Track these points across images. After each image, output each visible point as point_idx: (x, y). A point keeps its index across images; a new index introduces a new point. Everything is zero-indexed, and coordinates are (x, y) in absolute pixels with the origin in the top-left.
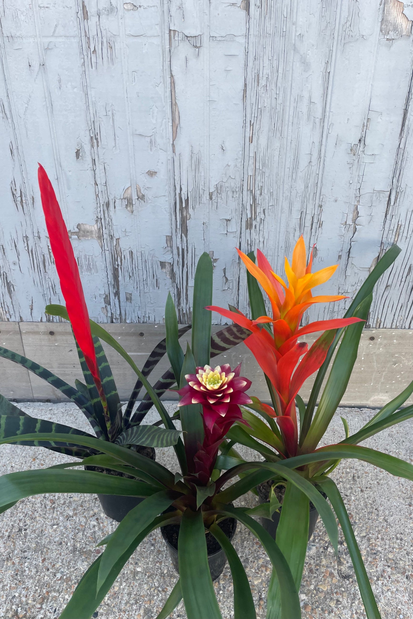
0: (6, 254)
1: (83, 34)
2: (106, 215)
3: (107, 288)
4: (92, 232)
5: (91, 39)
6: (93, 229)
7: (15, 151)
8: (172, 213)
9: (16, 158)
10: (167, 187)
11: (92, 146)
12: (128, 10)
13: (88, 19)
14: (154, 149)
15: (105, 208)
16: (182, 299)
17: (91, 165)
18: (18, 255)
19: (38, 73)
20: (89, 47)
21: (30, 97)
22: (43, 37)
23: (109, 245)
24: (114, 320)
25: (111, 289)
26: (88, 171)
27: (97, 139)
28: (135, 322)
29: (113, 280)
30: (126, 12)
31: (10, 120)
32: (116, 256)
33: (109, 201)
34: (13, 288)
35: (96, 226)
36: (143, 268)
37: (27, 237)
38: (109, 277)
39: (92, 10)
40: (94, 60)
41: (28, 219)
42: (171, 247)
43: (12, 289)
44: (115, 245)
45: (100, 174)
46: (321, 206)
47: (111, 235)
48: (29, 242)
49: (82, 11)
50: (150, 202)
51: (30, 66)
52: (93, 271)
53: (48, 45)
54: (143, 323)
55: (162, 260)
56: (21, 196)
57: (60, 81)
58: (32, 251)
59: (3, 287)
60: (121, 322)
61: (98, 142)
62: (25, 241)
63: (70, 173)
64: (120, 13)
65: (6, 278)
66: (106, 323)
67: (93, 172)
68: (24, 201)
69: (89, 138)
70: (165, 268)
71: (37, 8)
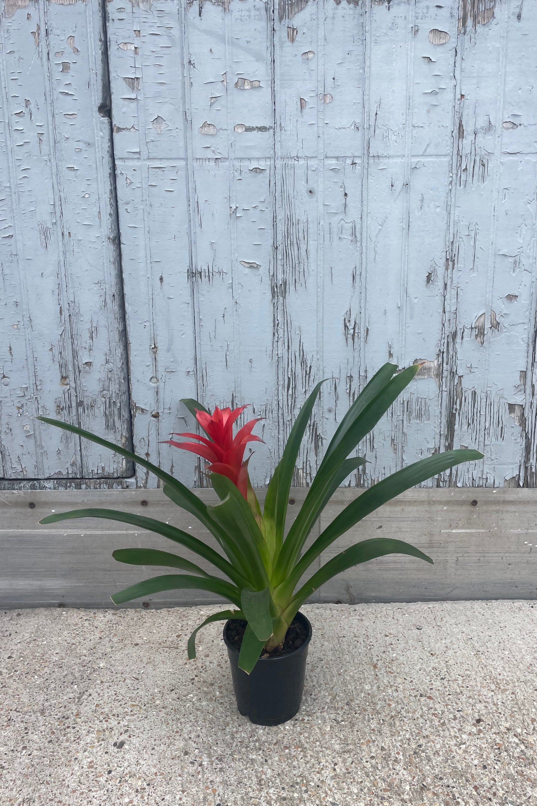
0: (321, 399)
1: (455, 152)
2: (451, 348)
3: (437, 440)
4: (430, 368)
5: (464, 158)
6: (432, 365)
7: (357, 278)
8: (530, 343)
9: (357, 284)
10: (527, 313)
11: (447, 269)
12: (507, 129)
13: (463, 137)
14: (517, 270)
15: (450, 340)
16: (532, 453)
17: (442, 291)
18: (337, 398)
19: (400, 193)
20: (460, 165)
21: (386, 218)
22: (412, 156)
23: (448, 384)
24: (441, 484)
25: (443, 441)
26: (437, 298)
27: (453, 261)
28: (468, 486)
29: (446, 430)
30: (505, 131)
31: (359, 245)
32: (455, 398)
33: (456, 331)
34: (322, 442)
35: (436, 362)
36: (487, 412)
37: (351, 377)
38: (442, 425)
39: (468, 128)
40: (463, 178)
41: (356, 355)
42: (525, 385)
43: (320, 444)
44: (455, 384)
45: (451, 300)
47: (453, 372)
48: (352, 383)
49: (457, 130)
50: (505, 330)
51: (392, 186)
52: (424, 417)
53: (416, 164)
54: (478, 487)
55: (512, 402)
56: (354, 328)
57: (422, 200)
58: (354, 394)
59: (310, 441)
60: (449, 487)
61: (454, 264)
62: (348, 381)
63: (416, 301)
64: (499, 132)
65: (316, 429)
66: (430, 488)
67: (443, 298)
68: (356, 334)
69: (445, 259)
70: (514, 412)
71: (411, 128)
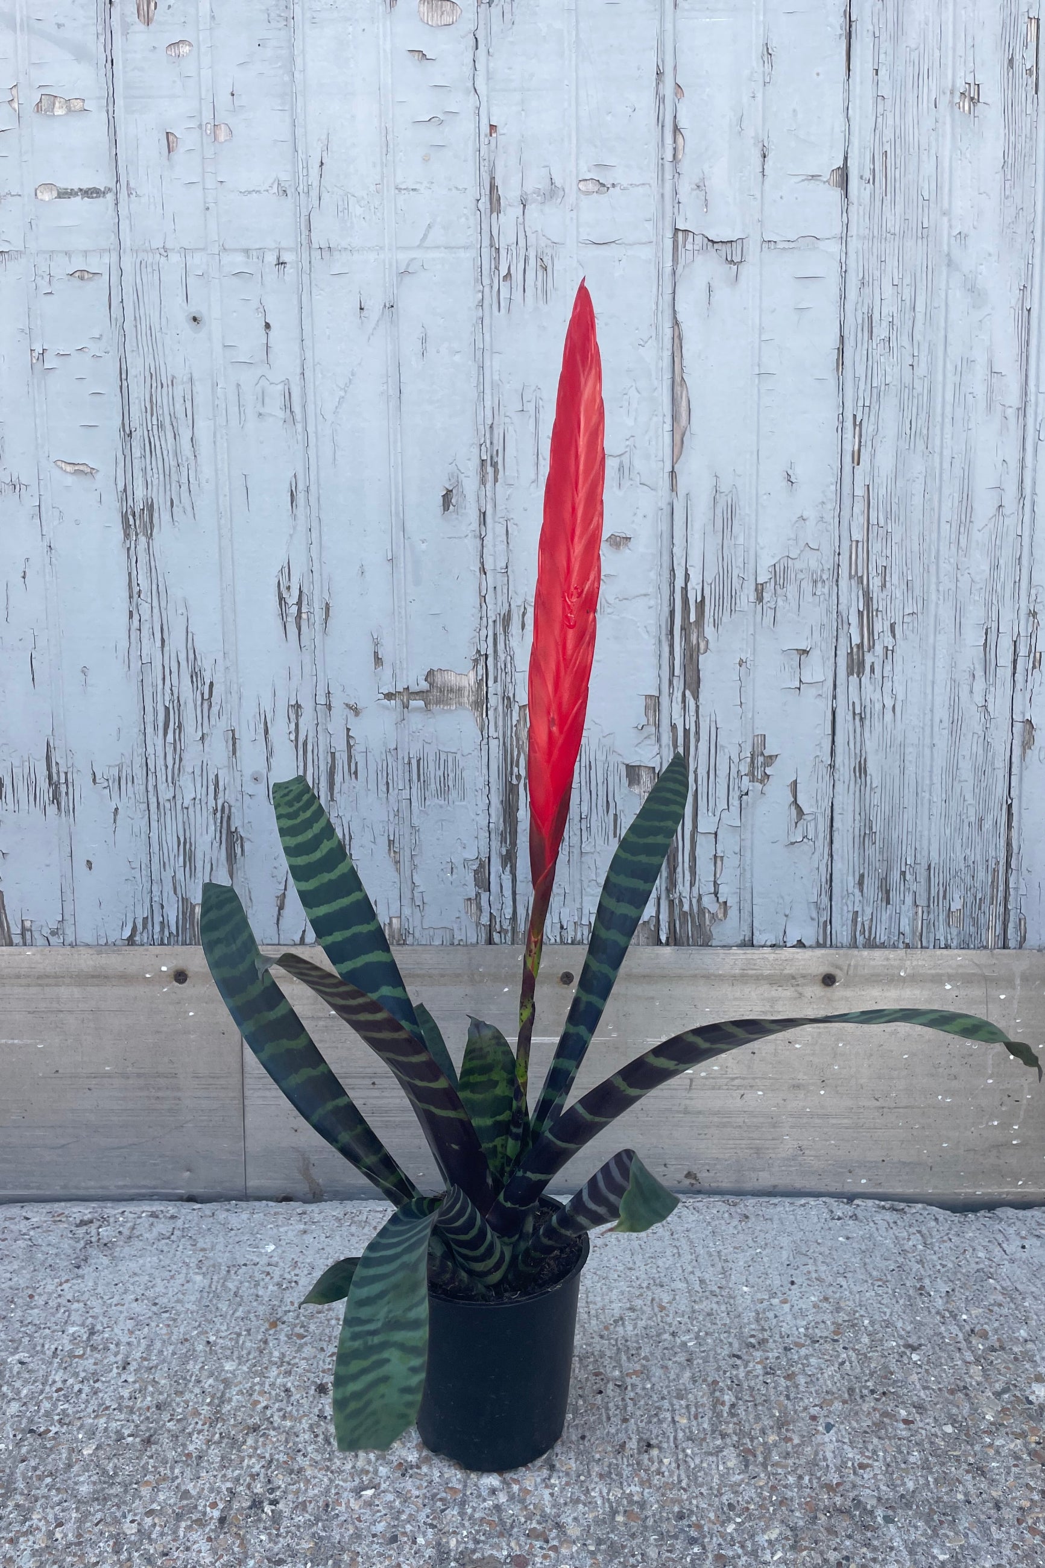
0: (238, 754)
1: (486, 242)
2: (501, 646)
3: (484, 842)
4: (460, 690)
5: (503, 252)
6: (464, 682)
7: (301, 497)
8: (663, 638)
9: (301, 511)
10: (653, 575)
11: (483, 482)
12: (588, 193)
13: (499, 212)
14: (626, 483)
15: (500, 629)
16: (679, 870)
17: (475, 525)
18: (270, 754)
19: (377, 325)
20: (497, 268)
21: (353, 374)
22: (398, 248)
23: (500, 723)
24: (496, 937)
25: (495, 844)
26: (466, 541)
27: (494, 465)
28: (553, 941)
29: (501, 820)
30: (583, 197)
31: (299, 427)
32: (516, 753)
33: (509, 611)
34: (242, 846)
35: (472, 675)
36: (583, 783)
37: (298, 706)
38: (492, 811)
39: (509, 193)
40: (504, 293)
41: (307, 659)
42: (658, 726)
43: (238, 851)
44: (514, 723)
45: (494, 546)
46: (1034, 614)
47: (509, 698)
48: (301, 721)
49: (488, 198)
50: (609, 610)
51: (361, 309)
52: (453, 794)
53: (408, 265)
54: (573, 943)
55: (633, 761)
56: (299, 603)
57: (424, 340)
58: (305, 744)
59: (216, 845)
60: (513, 943)
61: (496, 472)
62: (293, 717)
63: (424, 546)
64: (571, 199)
65: (229, 818)
66: (472, 945)
67: (479, 542)
68: (304, 616)
69: (478, 462)
70: (639, 783)
71: (393, 191)
